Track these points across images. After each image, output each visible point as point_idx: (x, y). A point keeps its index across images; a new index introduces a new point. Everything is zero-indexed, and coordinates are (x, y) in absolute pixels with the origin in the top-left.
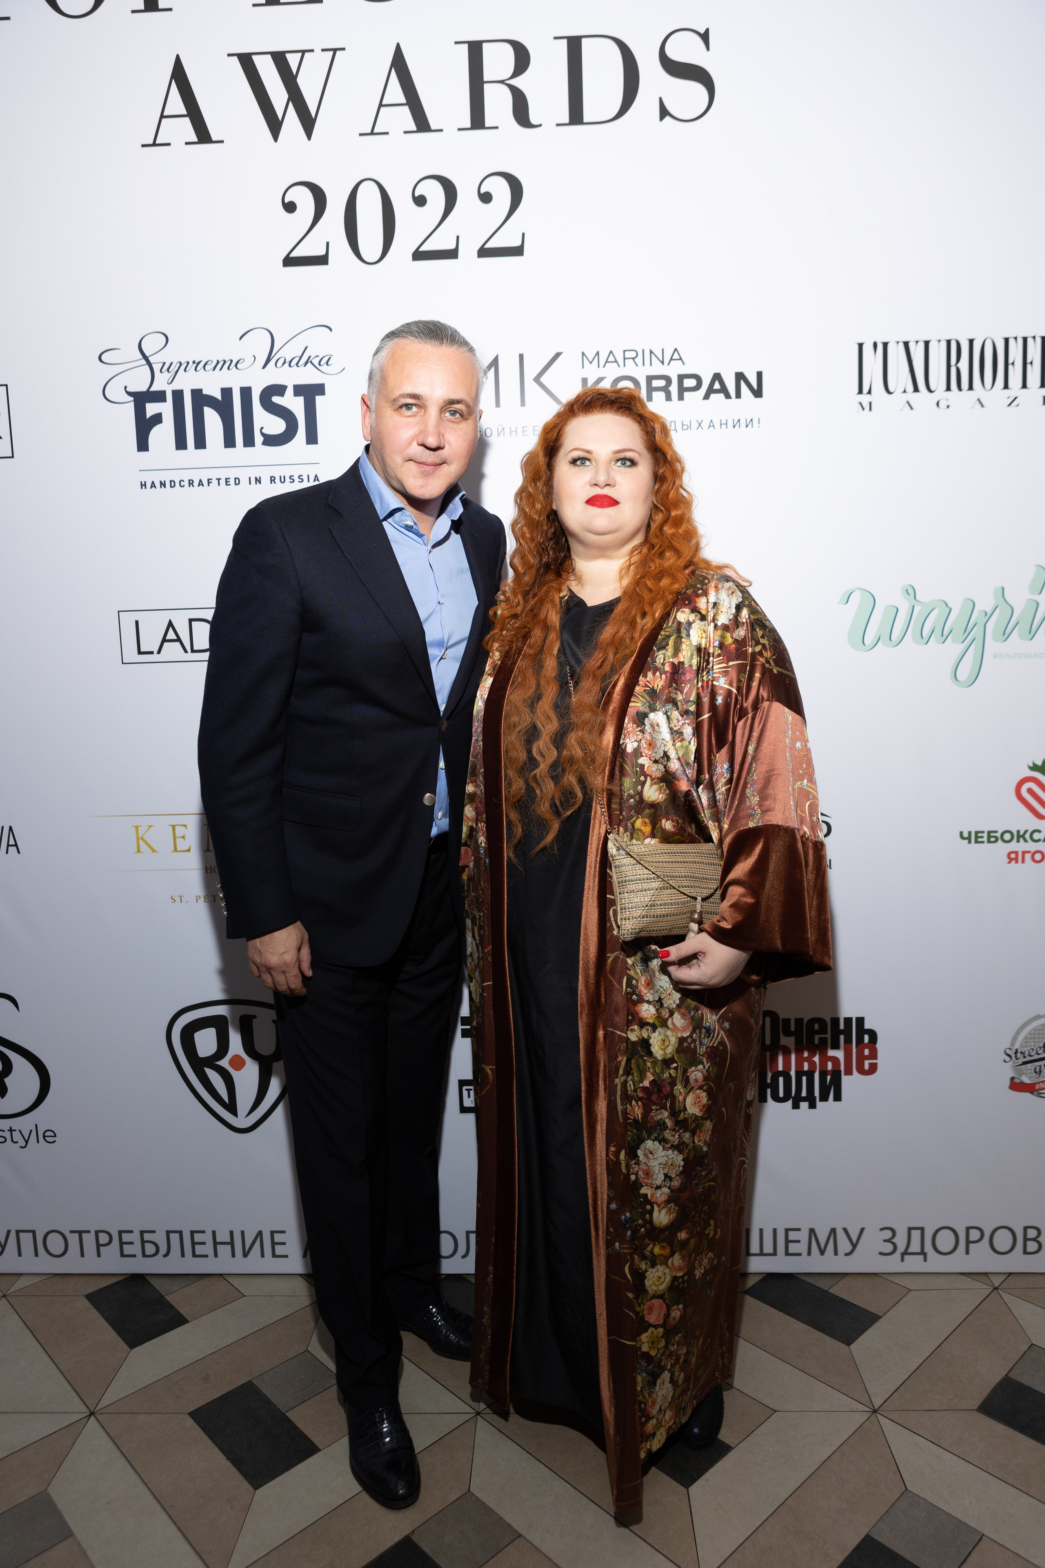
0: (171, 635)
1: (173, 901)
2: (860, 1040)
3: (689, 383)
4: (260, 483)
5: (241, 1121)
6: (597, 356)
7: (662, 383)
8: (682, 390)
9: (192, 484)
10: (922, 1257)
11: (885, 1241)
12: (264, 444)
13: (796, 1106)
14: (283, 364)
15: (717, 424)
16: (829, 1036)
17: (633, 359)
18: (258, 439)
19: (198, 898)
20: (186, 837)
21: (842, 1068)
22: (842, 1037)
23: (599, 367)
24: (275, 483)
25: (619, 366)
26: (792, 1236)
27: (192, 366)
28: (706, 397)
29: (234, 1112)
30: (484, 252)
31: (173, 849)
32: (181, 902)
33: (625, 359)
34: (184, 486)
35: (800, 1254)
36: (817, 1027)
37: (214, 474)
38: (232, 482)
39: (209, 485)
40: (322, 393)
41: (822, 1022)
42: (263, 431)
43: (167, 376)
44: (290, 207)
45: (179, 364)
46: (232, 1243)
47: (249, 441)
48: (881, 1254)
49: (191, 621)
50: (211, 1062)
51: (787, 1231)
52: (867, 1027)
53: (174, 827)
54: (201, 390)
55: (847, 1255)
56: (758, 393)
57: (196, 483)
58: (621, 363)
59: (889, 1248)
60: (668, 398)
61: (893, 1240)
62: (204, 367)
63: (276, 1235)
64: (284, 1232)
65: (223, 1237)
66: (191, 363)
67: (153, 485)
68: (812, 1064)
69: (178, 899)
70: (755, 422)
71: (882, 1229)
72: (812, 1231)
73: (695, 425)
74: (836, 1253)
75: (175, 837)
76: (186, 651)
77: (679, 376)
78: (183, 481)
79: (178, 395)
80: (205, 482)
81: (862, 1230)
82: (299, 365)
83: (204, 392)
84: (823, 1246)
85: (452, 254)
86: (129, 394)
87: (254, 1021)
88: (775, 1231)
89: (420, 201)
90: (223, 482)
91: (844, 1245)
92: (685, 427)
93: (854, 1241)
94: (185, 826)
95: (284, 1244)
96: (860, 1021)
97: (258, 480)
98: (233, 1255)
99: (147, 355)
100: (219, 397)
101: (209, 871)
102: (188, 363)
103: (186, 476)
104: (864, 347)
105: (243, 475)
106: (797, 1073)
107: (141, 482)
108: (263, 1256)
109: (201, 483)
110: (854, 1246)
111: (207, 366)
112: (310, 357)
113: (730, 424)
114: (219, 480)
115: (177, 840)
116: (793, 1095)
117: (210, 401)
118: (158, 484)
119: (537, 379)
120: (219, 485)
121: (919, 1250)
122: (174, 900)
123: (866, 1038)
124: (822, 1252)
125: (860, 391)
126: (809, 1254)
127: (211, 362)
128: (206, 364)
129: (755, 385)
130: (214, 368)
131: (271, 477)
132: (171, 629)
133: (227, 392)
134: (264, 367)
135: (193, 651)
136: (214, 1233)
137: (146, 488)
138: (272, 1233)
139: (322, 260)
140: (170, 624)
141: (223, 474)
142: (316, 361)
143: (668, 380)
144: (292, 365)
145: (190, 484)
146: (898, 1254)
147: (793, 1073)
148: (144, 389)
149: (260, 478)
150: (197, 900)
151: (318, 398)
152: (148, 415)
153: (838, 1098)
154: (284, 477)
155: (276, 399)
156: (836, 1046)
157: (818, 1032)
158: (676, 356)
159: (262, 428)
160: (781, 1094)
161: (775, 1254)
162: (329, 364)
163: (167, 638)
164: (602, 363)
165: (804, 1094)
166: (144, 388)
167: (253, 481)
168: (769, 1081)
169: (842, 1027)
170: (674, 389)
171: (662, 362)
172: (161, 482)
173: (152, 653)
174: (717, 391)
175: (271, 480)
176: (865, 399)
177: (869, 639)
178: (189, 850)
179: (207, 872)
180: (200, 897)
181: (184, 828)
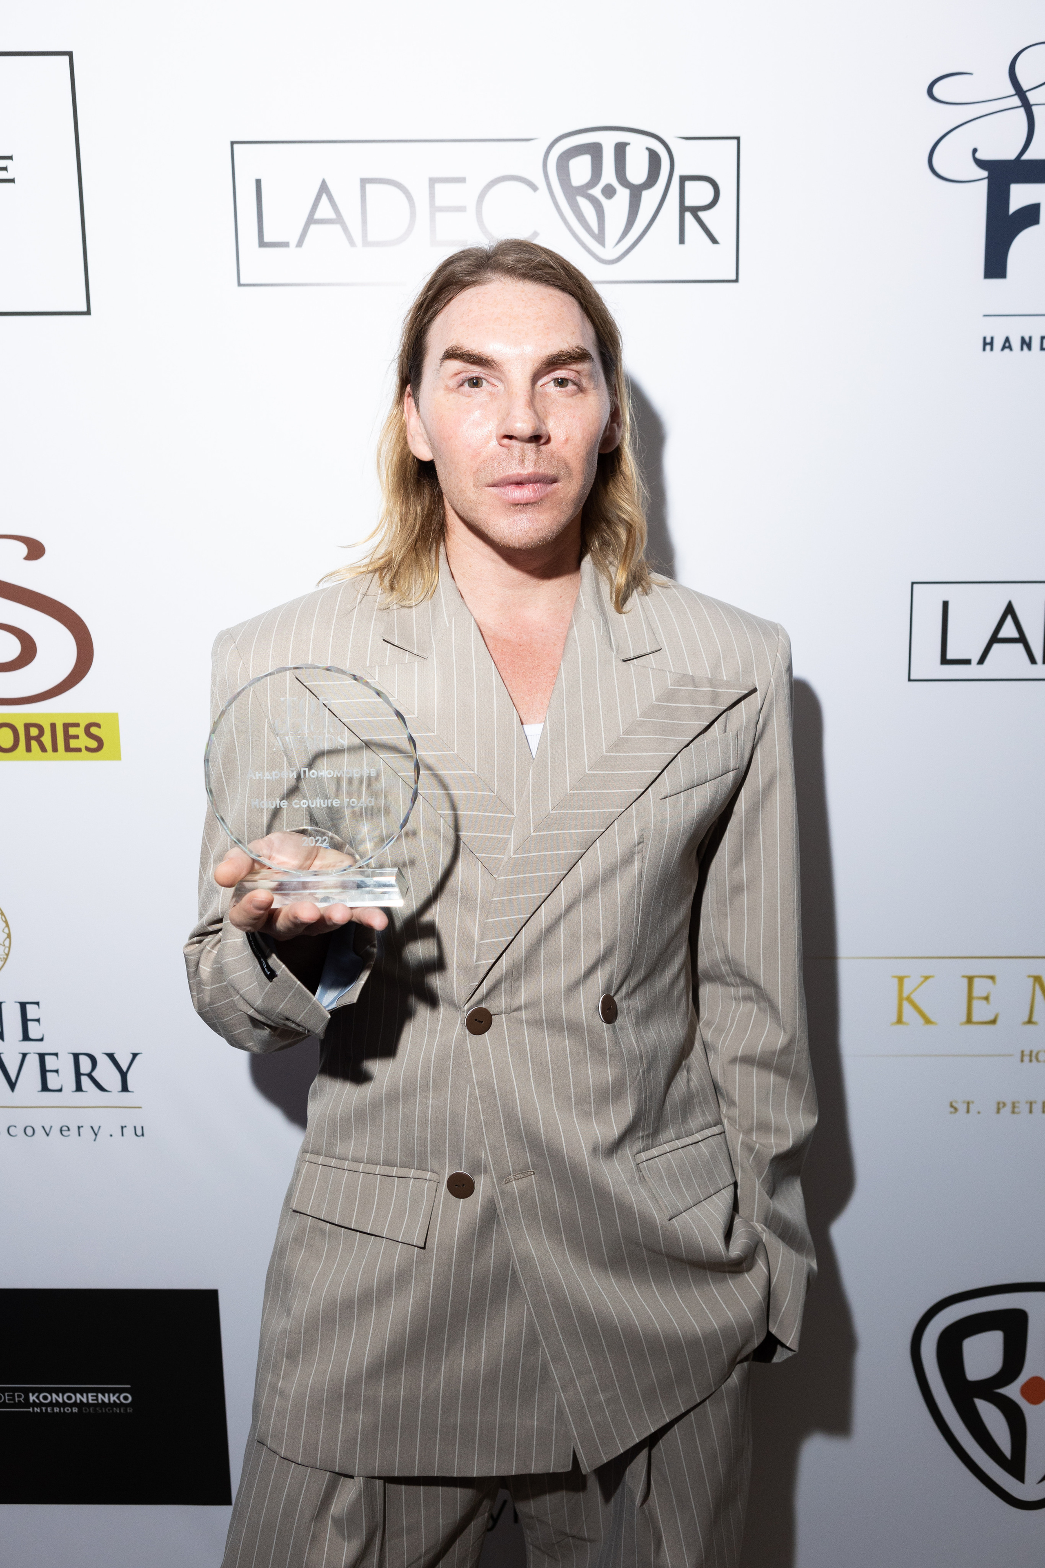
0: (1009, 630)
1: (952, 1110)
5: (1030, 1490)
19: (1001, 1105)
20: (991, 999)
29: (1020, 1474)
31: (964, 1019)
32: (969, 1112)
50: (989, 1388)
53: (970, 979)
67: (1007, 345)
69: (962, 1108)
75: (970, 998)
76: (1031, 661)
86: (981, 164)
94: (992, 978)
99: (1025, 88)
101: (1026, 1059)
107: (985, 338)
115: (976, 1002)
118: (1016, 343)
122: (956, 1109)
132: (1009, 619)
137: (992, 349)
140: (1010, 610)
148: (1012, 156)
150: (999, 1109)
152: (1013, 208)
163: (1001, 635)
166: (1009, 153)
172: (1023, 339)
173: (967, 662)
178: (993, 1022)
179: (1022, 1061)
180: (1004, 1105)
181: (990, 981)
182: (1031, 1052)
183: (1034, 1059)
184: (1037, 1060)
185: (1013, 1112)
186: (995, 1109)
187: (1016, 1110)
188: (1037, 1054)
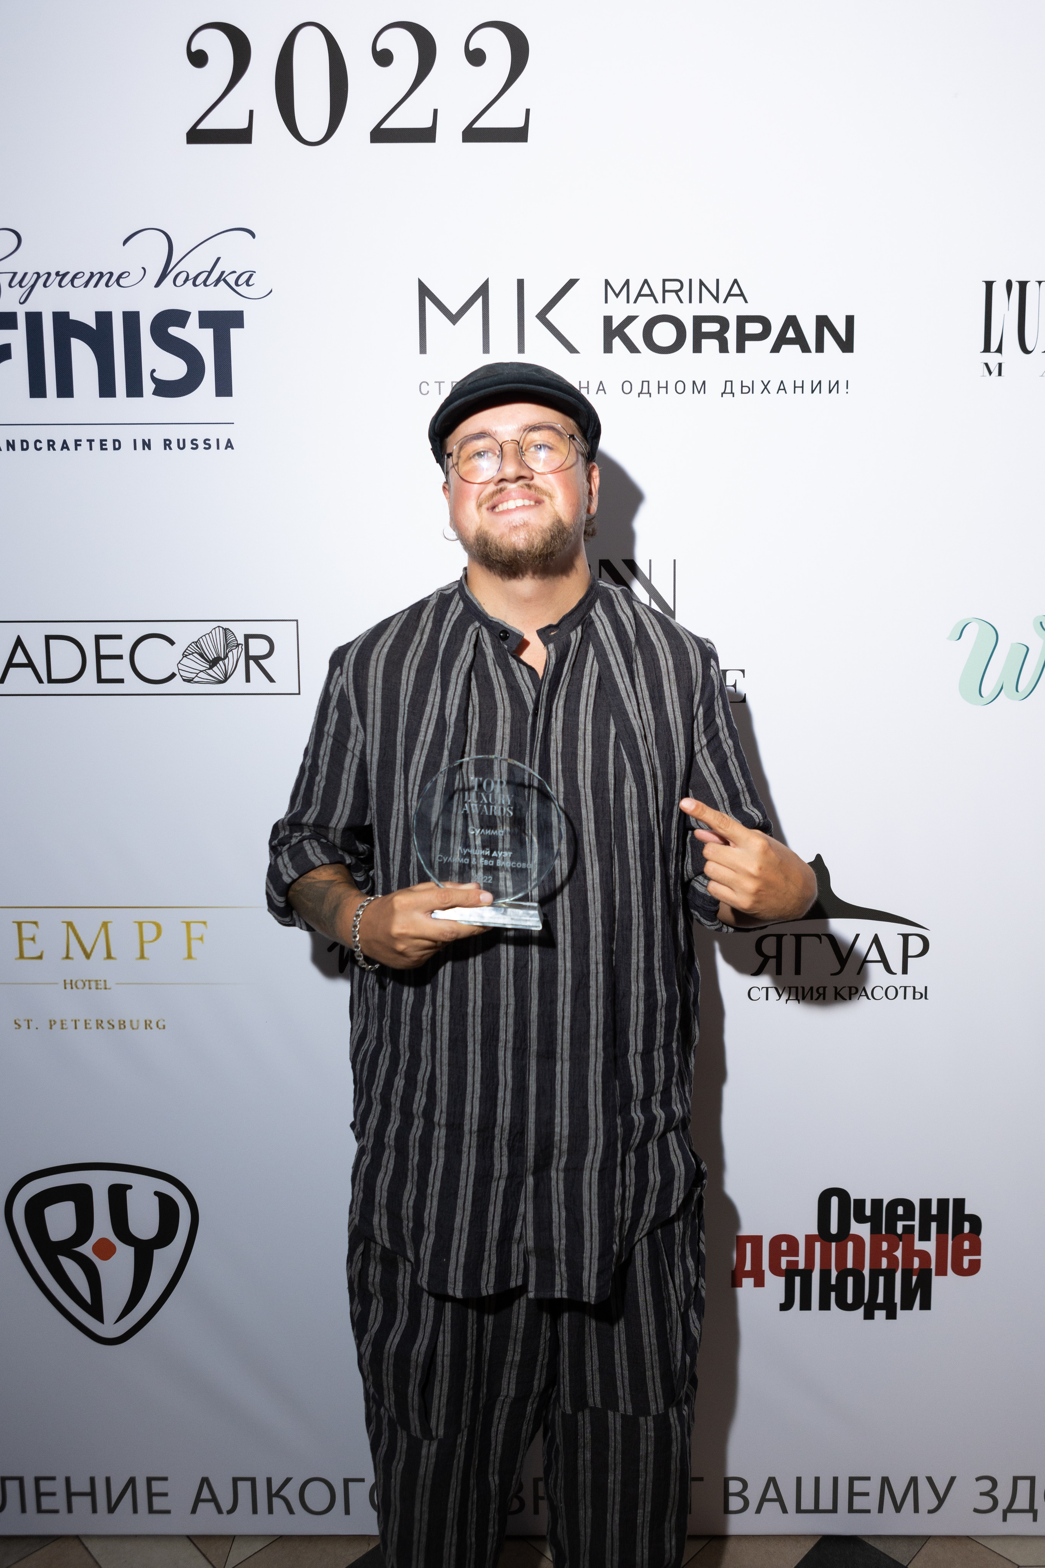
0: (20, 657)
1: (17, 1026)
2: (958, 1229)
3: (753, 328)
4: (149, 448)
5: (109, 1329)
6: (626, 287)
7: (715, 327)
8: (743, 338)
9: (53, 446)
10: (1031, 1515)
11: (982, 1494)
12: (155, 393)
13: (869, 1315)
14: (185, 282)
15: (789, 387)
16: (916, 1223)
17: (677, 292)
18: (148, 386)
19: (53, 1023)
20: (36, 939)
21: (933, 1266)
22: (934, 1225)
23: (628, 302)
24: (170, 449)
25: (657, 302)
26: (859, 1486)
27: (54, 280)
28: (776, 349)
29: (99, 1316)
30: (472, 134)
31: (18, 955)
32: (29, 1028)
33: (665, 291)
34: (41, 449)
35: (868, 1511)
36: (900, 1210)
37: (84, 434)
38: (109, 444)
39: (76, 449)
40: (240, 324)
41: (907, 1204)
42: (155, 375)
43: (18, 292)
44: (198, 59)
45: (36, 276)
46: (92, 1494)
47: (134, 389)
48: (976, 1510)
49: (48, 638)
50: (68, 1247)
51: (852, 1480)
52: (968, 1211)
53: (19, 924)
54: (67, 314)
55: (930, 1512)
56: (847, 345)
57: (58, 446)
58: (659, 297)
59: (988, 1503)
60: (724, 348)
61: (993, 1493)
62: (72, 281)
63: (154, 1483)
64: (165, 1479)
65: (80, 1485)
66: (53, 276)
68: (893, 1260)
69: (24, 1025)
70: (842, 385)
71: (978, 1479)
72: (885, 1481)
73: (759, 387)
74: (916, 1510)
75: (21, 939)
76: (40, 681)
77: (739, 318)
78: (40, 442)
79: (34, 320)
80: (71, 445)
81: (953, 1479)
82: (208, 283)
83: (72, 317)
84: (899, 1500)
85: (427, 135)
87: (129, 1192)
88: (835, 1480)
89: (383, 58)
90: (96, 445)
91: (927, 1499)
92: (745, 390)
93: (941, 1494)
94: (35, 923)
95: (166, 1495)
96: (960, 1203)
97: (147, 445)
98: (94, 1510)
100: (92, 324)
101: (69, 986)
102: (49, 274)
103: (45, 435)
104: (995, 287)
105: (126, 436)
106: (872, 1271)
108: (135, 1511)
109: (65, 446)
110: (941, 1501)
111: (76, 280)
112: (223, 273)
113: (808, 388)
114: (91, 441)
115: (25, 942)
116: (866, 1301)
117: (80, 330)
118: (4, 445)
119: (542, 316)
120: (91, 449)
121: (1027, 1507)
122: (19, 1025)
123: (967, 1227)
124: (898, 1509)
125: (987, 349)
126: (881, 1510)
127: (81, 275)
128: (75, 277)
129: (842, 332)
130: (86, 284)
131: (165, 440)
132: (19, 649)
133: (104, 318)
134: (157, 285)
135: (50, 680)
136: (68, 1480)
138: (149, 1480)
139: (243, 136)
140: (19, 643)
141: (97, 434)
142: (231, 279)
143: (723, 322)
144: (197, 283)
145: (49, 445)
146: (999, 1512)
147: (866, 1272)
149: (149, 440)
150: (51, 1026)
151: (234, 332)
153: (926, 1305)
154: (184, 440)
155: (174, 331)
156: (925, 1236)
157: (902, 1218)
158: (736, 290)
159: (153, 371)
160: (850, 1300)
161: (834, 1510)
162: (250, 283)
163: (15, 661)
164: (633, 295)
165: (880, 1299)
167: (139, 444)
168: (833, 1282)
169: (934, 1211)
170: (731, 336)
171: (717, 299)
172: (8, 441)
174: (791, 342)
175: (165, 445)
176: (993, 359)
177: (989, 689)
178: (40, 957)
179: (65, 988)
180: (55, 1022)
181: (34, 925)
182: (71, 981)
183: (74, 986)
184: (76, 987)
185: (62, 1028)
186: (49, 1026)
187: (64, 1026)
188: (76, 982)
